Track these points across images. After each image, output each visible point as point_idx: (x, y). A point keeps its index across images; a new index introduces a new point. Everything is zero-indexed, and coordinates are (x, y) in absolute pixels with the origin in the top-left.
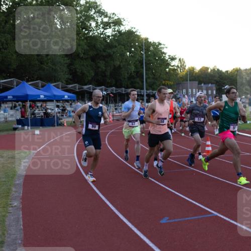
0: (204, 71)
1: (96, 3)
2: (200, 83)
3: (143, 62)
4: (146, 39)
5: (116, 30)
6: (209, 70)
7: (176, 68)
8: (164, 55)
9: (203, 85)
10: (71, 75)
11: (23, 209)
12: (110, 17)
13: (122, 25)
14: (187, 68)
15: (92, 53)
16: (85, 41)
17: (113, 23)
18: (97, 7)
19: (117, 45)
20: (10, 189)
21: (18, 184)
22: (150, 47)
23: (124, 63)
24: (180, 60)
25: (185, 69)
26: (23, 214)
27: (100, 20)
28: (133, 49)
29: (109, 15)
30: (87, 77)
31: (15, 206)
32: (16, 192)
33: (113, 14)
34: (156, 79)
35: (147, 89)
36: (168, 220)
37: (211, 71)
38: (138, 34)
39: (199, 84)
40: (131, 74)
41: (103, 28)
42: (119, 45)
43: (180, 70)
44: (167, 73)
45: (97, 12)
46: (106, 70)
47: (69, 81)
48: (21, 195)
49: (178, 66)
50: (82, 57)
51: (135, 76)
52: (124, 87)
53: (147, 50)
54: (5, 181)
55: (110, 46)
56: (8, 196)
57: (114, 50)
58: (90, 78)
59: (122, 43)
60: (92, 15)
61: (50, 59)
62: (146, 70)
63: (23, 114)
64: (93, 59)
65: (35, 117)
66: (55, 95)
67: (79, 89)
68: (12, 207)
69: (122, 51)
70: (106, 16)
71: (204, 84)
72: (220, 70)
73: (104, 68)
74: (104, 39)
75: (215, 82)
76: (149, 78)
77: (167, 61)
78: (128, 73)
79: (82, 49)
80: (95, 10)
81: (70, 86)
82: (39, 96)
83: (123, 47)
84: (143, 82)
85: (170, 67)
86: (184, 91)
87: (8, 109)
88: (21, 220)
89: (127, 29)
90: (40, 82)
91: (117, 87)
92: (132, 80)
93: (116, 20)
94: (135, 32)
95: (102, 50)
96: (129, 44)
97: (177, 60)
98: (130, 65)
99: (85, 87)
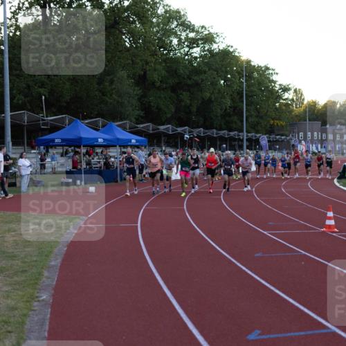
1: (180, 12)
2: (324, 124)
4: (248, 62)
5: (206, 49)
7: (289, 102)
8: (273, 84)
10: (142, 110)
11: (53, 306)
12: (197, 32)
13: (215, 42)
14: (305, 102)
15: (172, 81)
16: (164, 65)
17: (201, 39)
20: (40, 274)
21: (53, 266)
22: (253, 73)
23: (216, 95)
24: (295, 91)
25: (303, 104)
26: (51, 313)
27: (184, 35)
28: (229, 76)
29: (196, 28)
30: (166, 113)
31: (43, 300)
32: (48, 278)
33: (203, 27)
34: (261, 118)
35: (247, 132)
36: (260, 334)
38: (237, 54)
39: (322, 126)
40: (226, 109)
41: (187, 46)
42: (209, 70)
43: (296, 105)
44: (276, 108)
45: (181, 25)
47: (140, 119)
48: (55, 283)
49: (293, 100)
50: (159, 86)
51: (232, 113)
53: (249, 77)
54: (36, 261)
55: (197, 71)
56: (36, 283)
57: (203, 77)
58: (169, 116)
59: (214, 67)
60: (173, 29)
61: (115, 88)
62: (247, 105)
63: (75, 164)
64: (174, 89)
65: (91, 168)
66: (118, 139)
67: (153, 130)
68: (39, 301)
69: (214, 78)
70: (193, 30)
73: (188, 101)
74: (190, 61)
76: (251, 116)
77: (278, 92)
78: (221, 109)
79: (159, 76)
80: (177, 21)
81: (142, 126)
82: (96, 140)
83: (215, 73)
84: (242, 121)
85: (282, 101)
86: (301, 134)
87: (58, 156)
88: (48, 323)
89: (221, 48)
90: (100, 121)
91: (206, 128)
92: (227, 118)
93: (206, 35)
94: (232, 52)
95: (186, 76)
96: (223, 69)
97: (292, 92)
98: (225, 98)
99: (162, 128)
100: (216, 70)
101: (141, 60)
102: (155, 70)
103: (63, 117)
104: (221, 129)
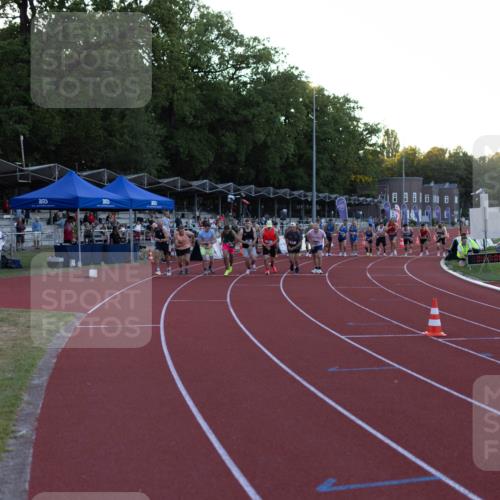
0: (436, 155)
1: (222, 17)
2: (427, 180)
3: (312, 136)
4: (321, 91)
5: (260, 70)
6: (447, 155)
7: (378, 149)
8: (355, 123)
9: (432, 184)
10: (167, 158)
12: (248, 46)
13: (273, 61)
14: (401, 149)
15: (209, 117)
16: (198, 92)
17: (254, 57)
18: (223, 25)
19: (261, 101)
22: (326, 106)
23: (274, 137)
24: (387, 133)
25: (397, 151)
27: (227, 51)
28: (292, 110)
29: (246, 41)
30: (201, 163)
31: (22, 436)
32: (29, 403)
33: (255, 39)
34: (338, 171)
35: (318, 191)
37: (451, 156)
38: (303, 79)
39: (424, 183)
40: (288, 159)
41: (233, 66)
42: (264, 101)
43: (388, 153)
44: (359, 158)
45: (224, 36)
46: (237, 151)
47: (163, 170)
48: (39, 411)
49: (383, 145)
50: (192, 124)
51: (296, 164)
52: (273, 186)
53: (322, 112)
55: (247, 103)
56: (11, 411)
57: (255, 111)
58: (205, 166)
59: (271, 98)
60: (212, 41)
61: (127, 126)
62: (317, 152)
63: (68, 236)
64: (213, 128)
65: (91, 241)
66: (131, 200)
67: (182, 187)
68: (16, 438)
69: (271, 113)
70: (241, 44)
71: (436, 183)
72: (469, 154)
73: (234, 146)
74: (237, 88)
75: (458, 179)
76: (323, 168)
77: (362, 134)
78: (281, 159)
79: (192, 109)
80: (218, 30)
81: (166, 181)
82: (100, 200)
83: (273, 105)
84: (311, 176)
85: (367, 147)
86: (395, 195)
87: (42, 224)
89: (282, 70)
90: (105, 173)
91: (259, 184)
92: (289, 171)
93: (259, 50)
94: (297, 76)
95: (230, 110)
96: (284, 100)
97: (381, 134)
98: (286, 142)
99: (195, 184)
100: (274, 102)
101: (166, 86)
102: (186, 100)
103: (50, 167)
104: (280, 187)
